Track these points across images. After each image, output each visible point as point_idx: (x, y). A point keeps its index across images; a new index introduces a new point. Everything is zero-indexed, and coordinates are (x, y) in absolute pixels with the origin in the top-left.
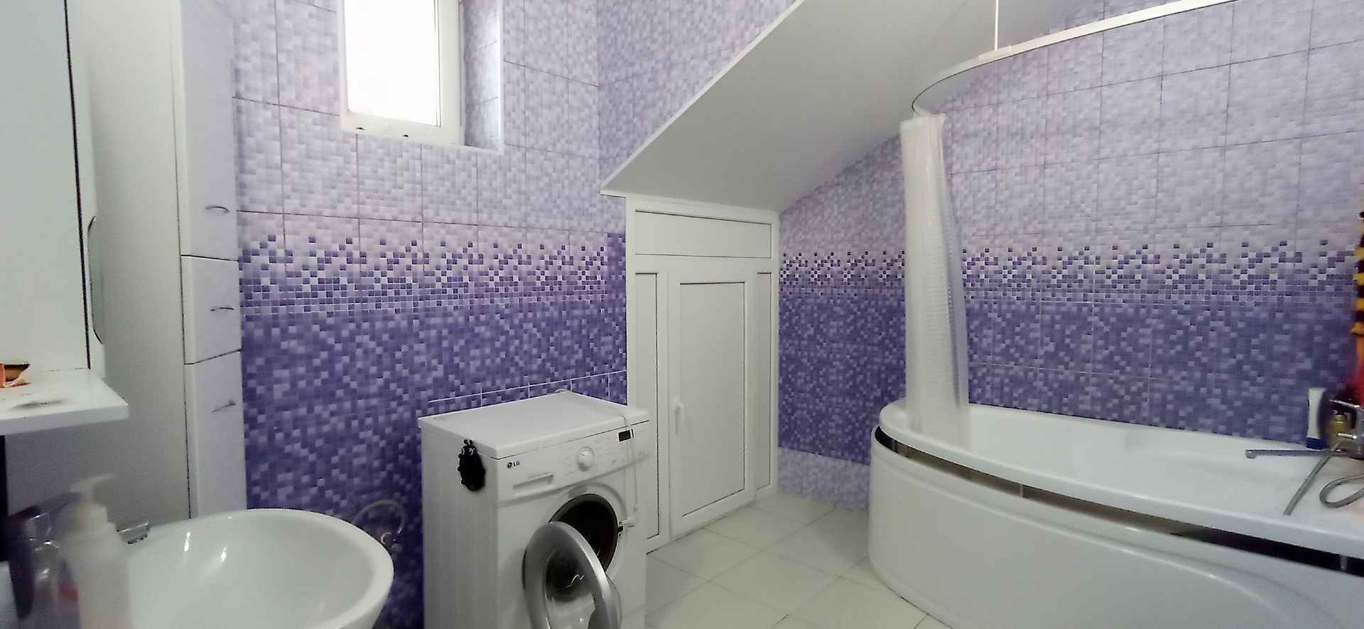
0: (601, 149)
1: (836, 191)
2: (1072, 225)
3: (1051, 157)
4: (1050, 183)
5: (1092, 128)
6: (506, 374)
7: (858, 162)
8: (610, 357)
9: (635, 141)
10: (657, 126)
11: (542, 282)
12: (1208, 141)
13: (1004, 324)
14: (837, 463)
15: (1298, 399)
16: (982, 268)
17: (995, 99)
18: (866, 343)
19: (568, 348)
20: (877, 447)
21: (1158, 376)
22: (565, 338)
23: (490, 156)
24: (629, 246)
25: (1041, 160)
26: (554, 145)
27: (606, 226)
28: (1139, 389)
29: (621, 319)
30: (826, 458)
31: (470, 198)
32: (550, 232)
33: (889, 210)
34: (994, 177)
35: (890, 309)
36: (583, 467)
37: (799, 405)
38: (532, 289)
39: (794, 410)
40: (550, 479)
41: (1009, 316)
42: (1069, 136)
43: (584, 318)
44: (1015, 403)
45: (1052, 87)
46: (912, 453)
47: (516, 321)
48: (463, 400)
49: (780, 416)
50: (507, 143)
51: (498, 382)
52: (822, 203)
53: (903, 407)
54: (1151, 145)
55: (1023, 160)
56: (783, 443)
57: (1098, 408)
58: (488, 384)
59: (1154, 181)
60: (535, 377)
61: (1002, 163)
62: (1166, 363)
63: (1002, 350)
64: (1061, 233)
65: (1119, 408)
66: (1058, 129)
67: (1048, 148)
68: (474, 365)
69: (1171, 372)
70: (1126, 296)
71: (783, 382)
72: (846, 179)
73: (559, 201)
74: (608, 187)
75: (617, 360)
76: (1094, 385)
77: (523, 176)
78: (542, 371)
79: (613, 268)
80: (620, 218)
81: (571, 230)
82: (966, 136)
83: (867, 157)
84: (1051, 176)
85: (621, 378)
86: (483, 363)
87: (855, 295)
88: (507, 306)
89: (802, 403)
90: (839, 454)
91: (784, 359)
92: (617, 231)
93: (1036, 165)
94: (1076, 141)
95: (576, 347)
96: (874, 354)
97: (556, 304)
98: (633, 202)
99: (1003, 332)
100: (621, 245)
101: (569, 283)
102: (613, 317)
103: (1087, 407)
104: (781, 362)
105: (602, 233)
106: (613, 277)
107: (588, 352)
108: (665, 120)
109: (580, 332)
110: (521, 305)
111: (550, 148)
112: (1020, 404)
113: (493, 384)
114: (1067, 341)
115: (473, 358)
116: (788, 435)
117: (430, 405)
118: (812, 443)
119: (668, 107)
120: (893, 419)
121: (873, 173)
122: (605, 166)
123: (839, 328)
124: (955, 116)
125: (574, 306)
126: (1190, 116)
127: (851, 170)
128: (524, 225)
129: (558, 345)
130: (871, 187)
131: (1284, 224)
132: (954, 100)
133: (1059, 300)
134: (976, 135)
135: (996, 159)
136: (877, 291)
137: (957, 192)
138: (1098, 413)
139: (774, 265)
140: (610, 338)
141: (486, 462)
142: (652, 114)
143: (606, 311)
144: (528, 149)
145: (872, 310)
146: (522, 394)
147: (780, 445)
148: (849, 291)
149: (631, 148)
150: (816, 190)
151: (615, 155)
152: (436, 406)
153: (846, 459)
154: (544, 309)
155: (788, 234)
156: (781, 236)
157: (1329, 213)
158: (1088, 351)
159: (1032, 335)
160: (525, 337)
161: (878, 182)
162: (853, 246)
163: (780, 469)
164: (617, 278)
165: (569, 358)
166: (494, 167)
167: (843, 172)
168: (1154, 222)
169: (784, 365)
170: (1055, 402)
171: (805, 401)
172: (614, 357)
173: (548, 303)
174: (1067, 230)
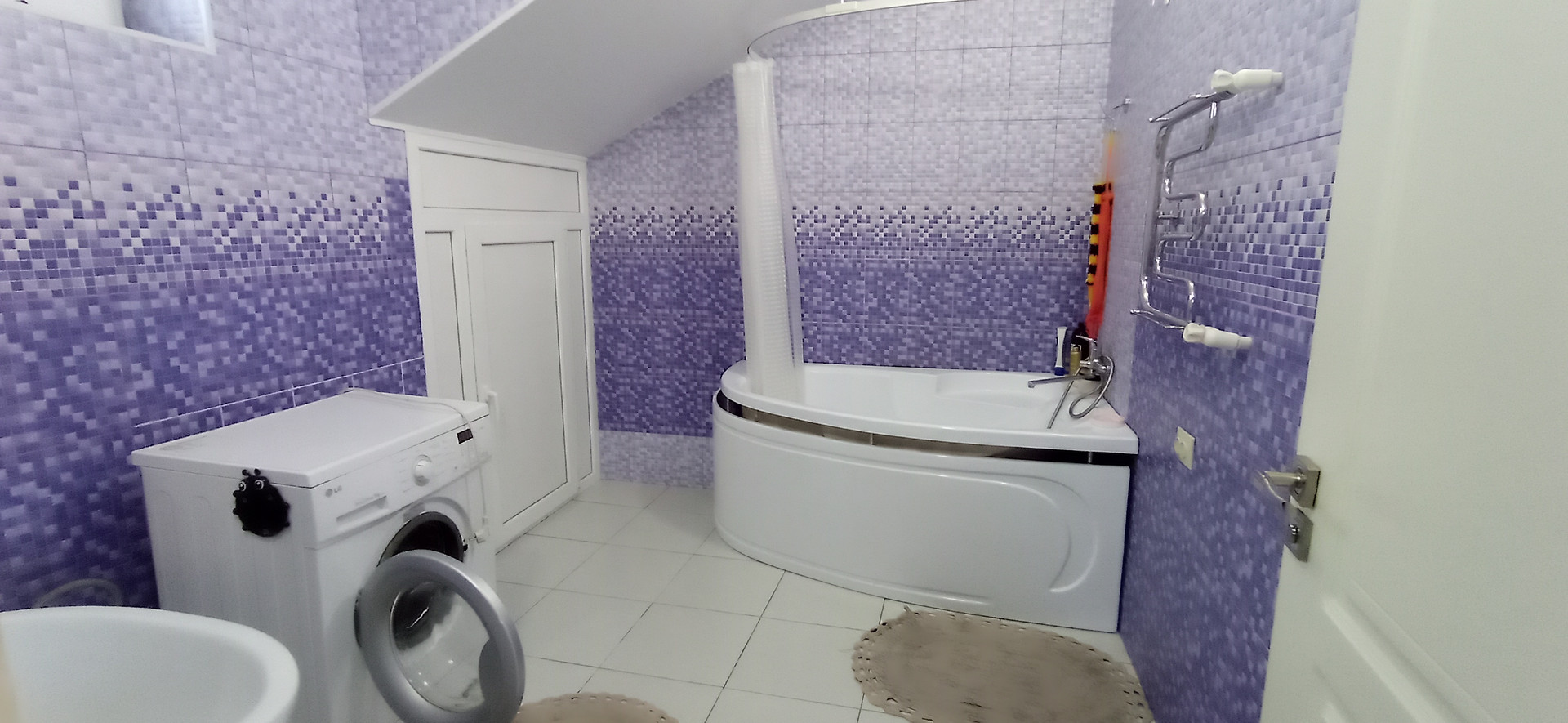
0: (364, 59)
1: (655, 136)
2: (892, 185)
3: (874, 116)
4: (873, 142)
5: (908, 92)
6: (258, 374)
7: (680, 104)
8: (402, 341)
9: (422, 56)
10: (458, 40)
11: (298, 245)
12: (996, 115)
13: (832, 282)
14: (667, 440)
15: (1050, 337)
16: (812, 225)
17: (822, 49)
18: (695, 307)
19: (345, 333)
20: (722, 416)
21: (959, 325)
22: (339, 321)
23: (192, 53)
24: (415, 197)
25: (865, 118)
26: (295, 47)
27: (381, 168)
28: (945, 337)
29: (411, 292)
30: (656, 435)
31: (166, 119)
32: (302, 174)
33: (715, 160)
34: (822, 132)
35: (719, 269)
36: (421, 481)
37: (621, 380)
38: (283, 255)
39: (616, 385)
40: (381, 502)
41: (837, 274)
42: (889, 97)
43: (363, 292)
44: (844, 359)
45: (875, 46)
46: (763, 417)
47: (264, 301)
48: (192, 418)
49: (599, 395)
50: (217, 36)
51: (246, 388)
52: (639, 149)
53: (743, 372)
54: (954, 113)
55: (849, 117)
56: (605, 424)
57: (913, 357)
58: (231, 391)
59: (957, 147)
60: (300, 376)
61: (829, 117)
62: (963, 313)
63: (832, 308)
64: (882, 193)
65: (929, 356)
66: (880, 88)
67: (871, 106)
68: (204, 367)
69: (968, 321)
70: (935, 253)
71: (601, 356)
72: (667, 122)
73: (310, 130)
74: (381, 115)
75: (411, 345)
76: (910, 336)
77: (251, 90)
78: (310, 367)
79: (396, 225)
80: (400, 158)
81: (333, 173)
82: (796, 86)
83: (690, 98)
84: (874, 136)
85: (417, 367)
86: (219, 362)
87: (681, 255)
88: (247, 280)
89: (624, 377)
90: (670, 429)
91: (601, 329)
92: (397, 176)
93: (861, 123)
94: (895, 102)
95: (355, 331)
96: (704, 318)
97: (322, 274)
98: (416, 138)
99: (831, 290)
100: (403, 196)
101: (337, 246)
102: (401, 290)
103: (903, 357)
104: (597, 334)
105: (377, 177)
106: (397, 237)
107: (372, 337)
108: (469, 33)
109: (359, 311)
110: (269, 278)
111: (289, 51)
112: (848, 359)
113: (238, 390)
114: (888, 296)
115: (202, 357)
116: (609, 417)
117: (138, 432)
118: (638, 422)
119: (473, 16)
120: (734, 384)
121: (698, 117)
122: (374, 85)
123: (663, 291)
124: (784, 63)
125: (347, 276)
126: (983, 89)
127: (671, 112)
128: (261, 162)
129: (329, 331)
130: (695, 134)
131: (1045, 193)
132: (782, 45)
133: (881, 257)
134: (804, 86)
135: (824, 113)
136: (705, 250)
137: (786, 146)
138: (913, 362)
139: (583, 220)
140: (399, 318)
141: (288, 495)
142: (449, 22)
143: (391, 282)
144: (255, 49)
145: (700, 271)
146: (284, 401)
147: (601, 427)
148: (673, 250)
149: (418, 64)
150: (631, 132)
151: (391, 71)
152: (147, 431)
153: (678, 434)
154: (305, 283)
155: (599, 183)
156: (591, 188)
157: (1073, 185)
158: (905, 306)
159: (858, 291)
160: (281, 322)
161: (703, 128)
162: (676, 200)
163: (602, 454)
164: (402, 238)
165: (346, 348)
166: (202, 72)
167: (663, 113)
168: (956, 186)
169: (601, 337)
170: (878, 355)
171: (629, 375)
172: (406, 341)
173: (309, 275)
174: (887, 189)
